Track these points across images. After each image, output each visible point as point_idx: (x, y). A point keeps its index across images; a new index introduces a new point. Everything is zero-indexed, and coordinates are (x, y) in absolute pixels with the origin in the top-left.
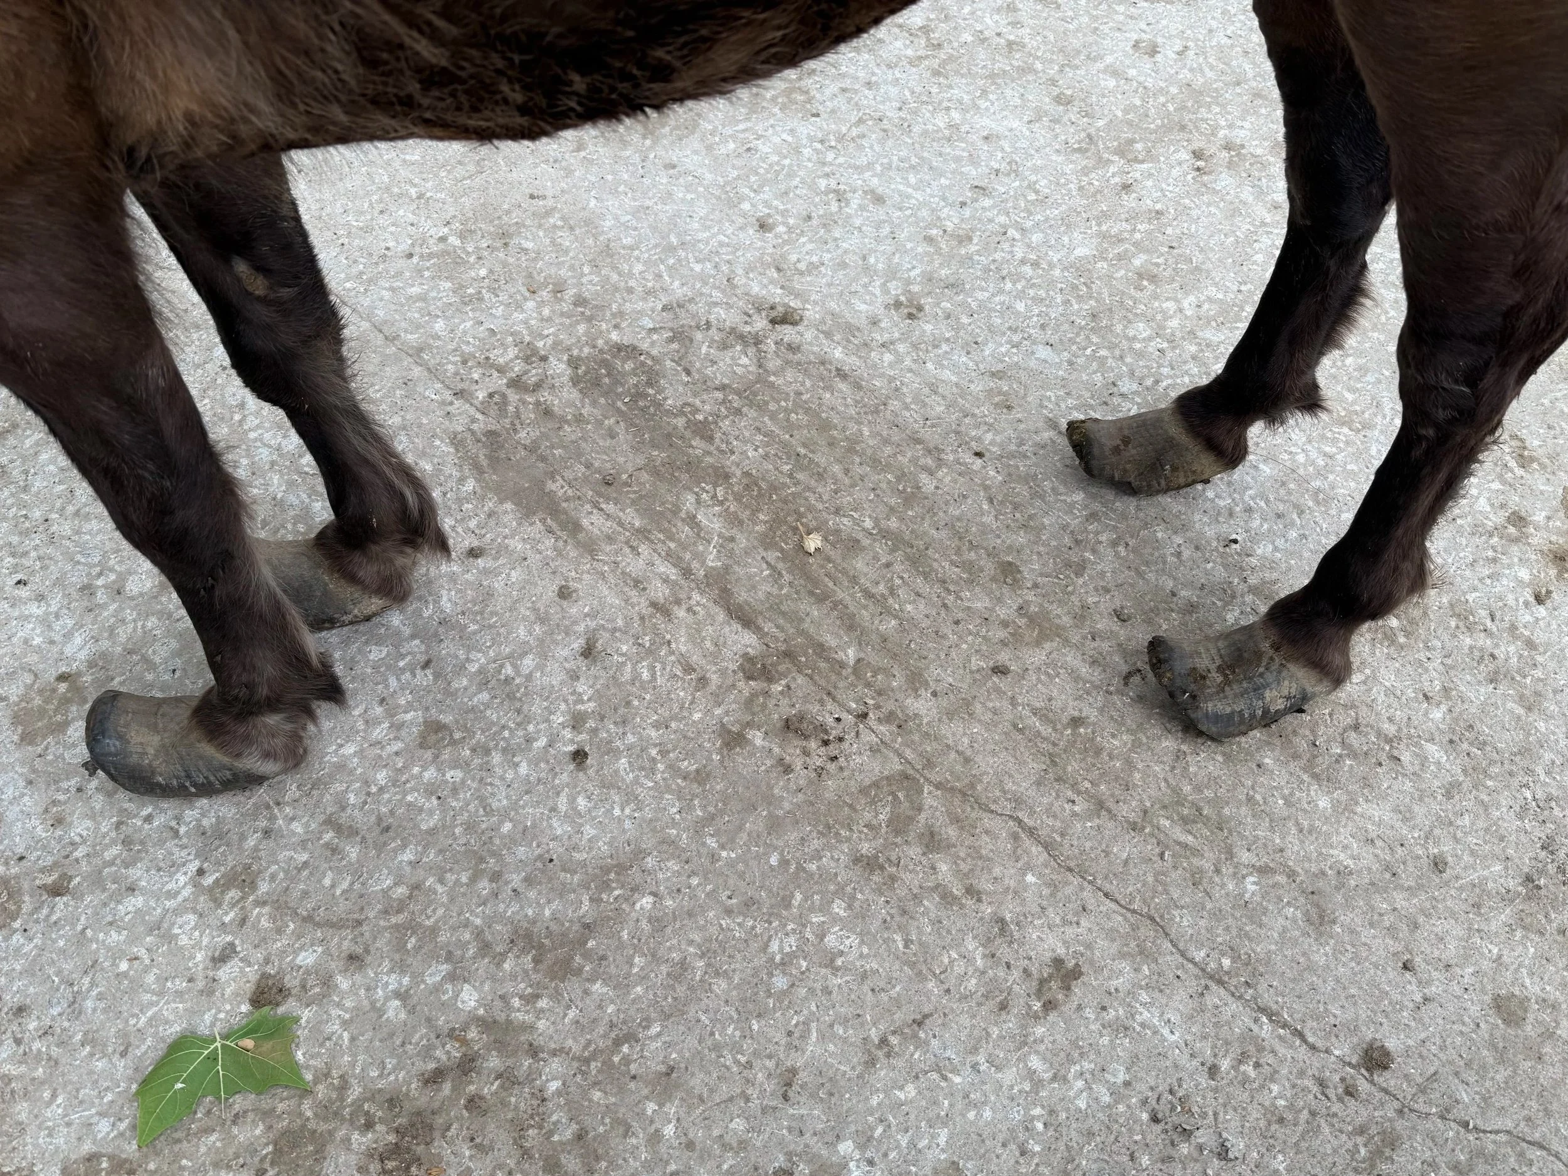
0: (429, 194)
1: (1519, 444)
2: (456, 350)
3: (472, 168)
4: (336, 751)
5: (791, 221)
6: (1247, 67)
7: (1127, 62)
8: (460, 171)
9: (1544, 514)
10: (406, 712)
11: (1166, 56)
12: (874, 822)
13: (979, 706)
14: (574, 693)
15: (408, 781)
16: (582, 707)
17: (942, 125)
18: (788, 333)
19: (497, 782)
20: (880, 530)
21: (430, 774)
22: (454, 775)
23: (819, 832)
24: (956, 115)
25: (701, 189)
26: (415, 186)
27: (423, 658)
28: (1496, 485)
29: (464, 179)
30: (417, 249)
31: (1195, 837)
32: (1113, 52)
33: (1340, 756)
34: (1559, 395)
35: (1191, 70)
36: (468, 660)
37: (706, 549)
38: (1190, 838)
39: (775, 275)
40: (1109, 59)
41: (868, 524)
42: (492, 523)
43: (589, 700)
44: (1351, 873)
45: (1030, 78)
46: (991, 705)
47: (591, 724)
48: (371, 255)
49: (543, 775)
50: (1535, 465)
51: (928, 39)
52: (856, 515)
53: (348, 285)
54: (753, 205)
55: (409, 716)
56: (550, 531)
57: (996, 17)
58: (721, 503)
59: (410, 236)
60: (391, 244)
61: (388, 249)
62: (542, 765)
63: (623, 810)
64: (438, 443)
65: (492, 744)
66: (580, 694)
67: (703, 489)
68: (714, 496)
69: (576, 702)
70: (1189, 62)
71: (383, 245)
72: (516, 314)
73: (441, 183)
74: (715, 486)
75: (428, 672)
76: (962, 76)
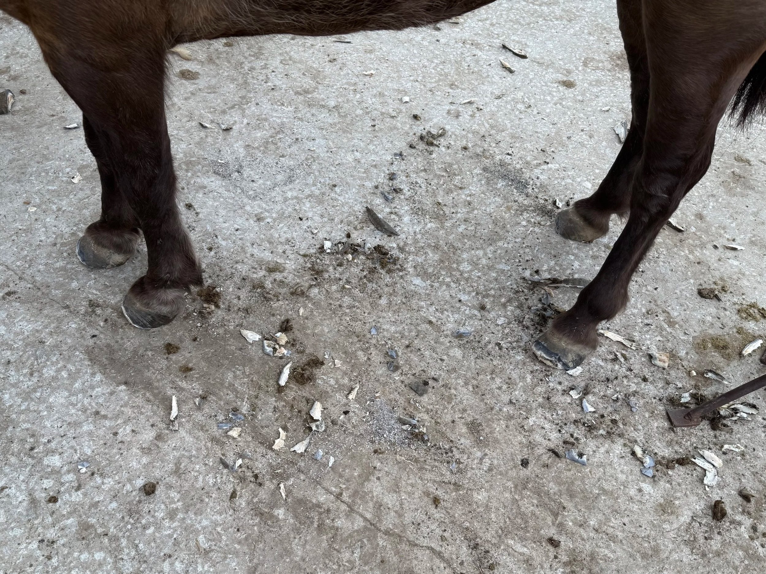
0: (64, 208)
1: (667, 314)
2: (85, 298)
3: (88, 192)
4: (26, 547)
5: (274, 215)
6: (507, 122)
7: (445, 121)
8: (81, 195)
9: (684, 352)
10: (67, 519)
11: (464, 118)
12: (352, 559)
13: (404, 483)
14: (168, 498)
15: (71, 562)
16: (174, 506)
17: (351, 160)
18: (278, 276)
19: (125, 557)
20: (339, 385)
21: (84, 556)
22: (99, 556)
23: (320, 568)
24: (358, 155)
25: (222, 200)
26: (55, 204)
27: (75, 484)
28: (659, 338)
29: (85, 199)
30: (59, 240)
31: (528, 549)
32: (437, 116)
33: (598, 494)
34: (684, 287)
35: (478, 125)
36: (103, 483)
37: (242, 404)
38: (525, 549)
39: (268, 245)
40: (435, 120)
41: (332, 382)
42: (113, 398)
43: (178, 501)
44: (612, 561)
45: (395, 132)
46: (410, 481)
47: (180, 516)
48: (31, 245)
49: (154, 550)
50: (677, 326)
51: (339, 113)
52: (325, 378)
53: (18, 263)
54: (252, 207)
55: (69, 522)
56: (148, 401)
57: (374, 100)
58: (248, 376)
59: (54, 233)
60: (43, 238)
61: (41, 241)
62: (153, 544)
63: (203, 568)
64: (77, 353)
65: (121, 534)
66: (173, 498)
67: (237, 369)
68: (244, 373)
69: (170, 503)
70: (477, 121)
71: (39, 239)
72: (120, 275)
73: (71, 202)
74: (244, 366)
75: (79, 493)
76: (359, 132)
